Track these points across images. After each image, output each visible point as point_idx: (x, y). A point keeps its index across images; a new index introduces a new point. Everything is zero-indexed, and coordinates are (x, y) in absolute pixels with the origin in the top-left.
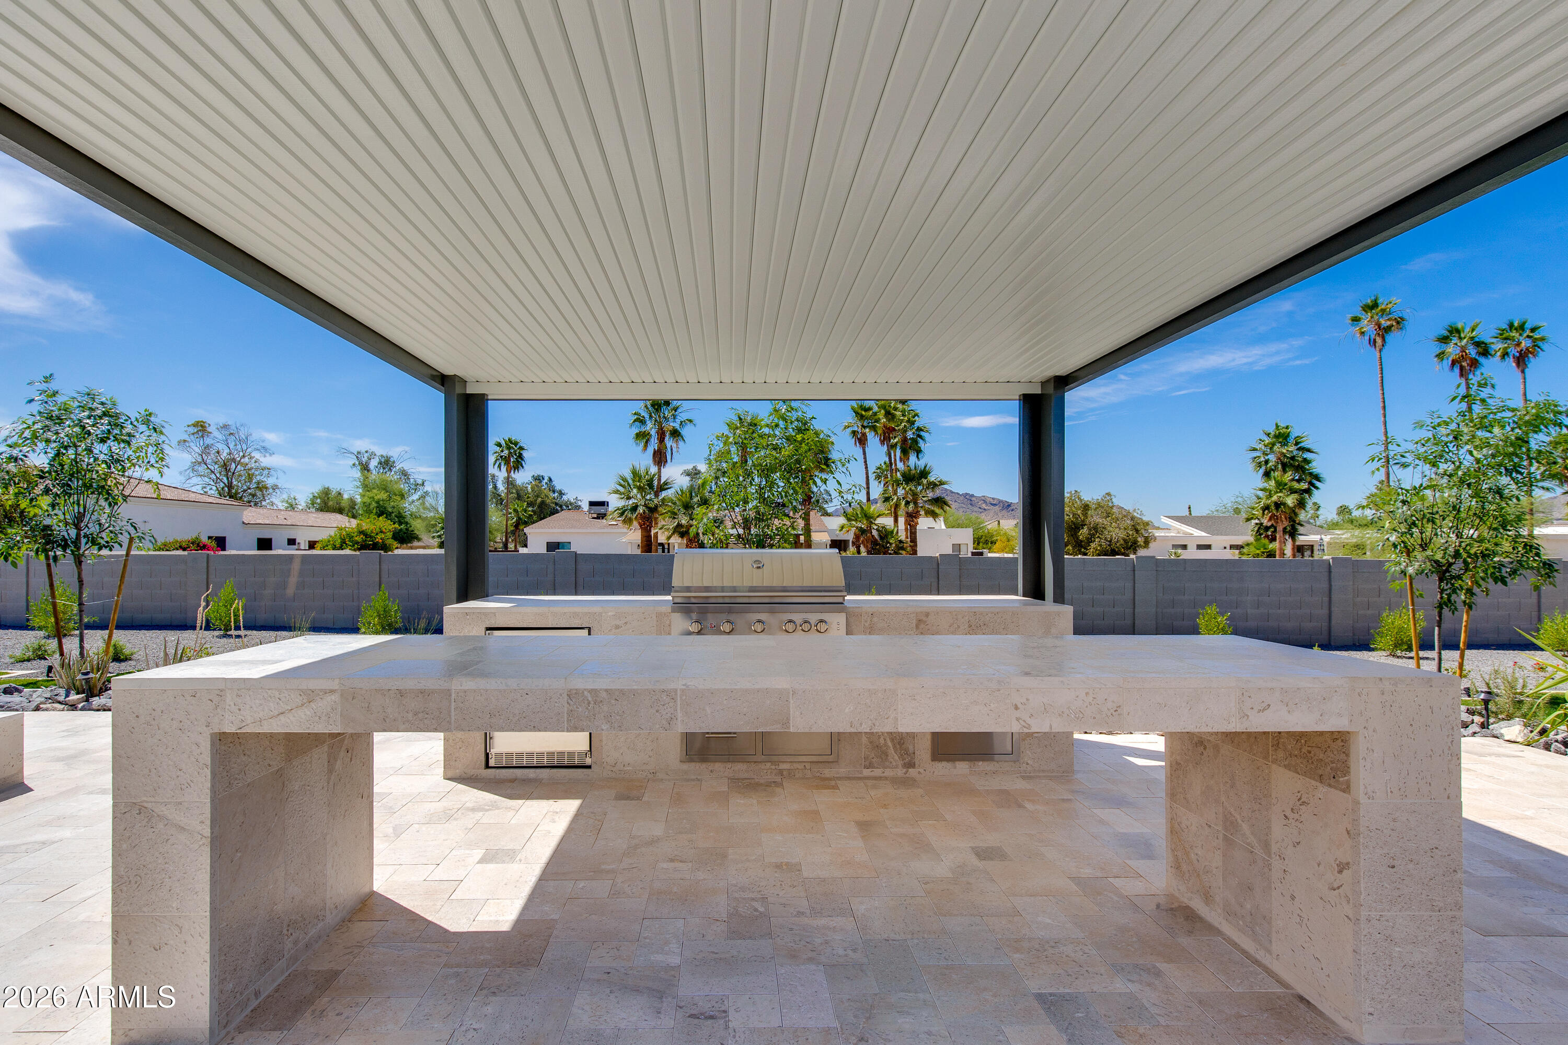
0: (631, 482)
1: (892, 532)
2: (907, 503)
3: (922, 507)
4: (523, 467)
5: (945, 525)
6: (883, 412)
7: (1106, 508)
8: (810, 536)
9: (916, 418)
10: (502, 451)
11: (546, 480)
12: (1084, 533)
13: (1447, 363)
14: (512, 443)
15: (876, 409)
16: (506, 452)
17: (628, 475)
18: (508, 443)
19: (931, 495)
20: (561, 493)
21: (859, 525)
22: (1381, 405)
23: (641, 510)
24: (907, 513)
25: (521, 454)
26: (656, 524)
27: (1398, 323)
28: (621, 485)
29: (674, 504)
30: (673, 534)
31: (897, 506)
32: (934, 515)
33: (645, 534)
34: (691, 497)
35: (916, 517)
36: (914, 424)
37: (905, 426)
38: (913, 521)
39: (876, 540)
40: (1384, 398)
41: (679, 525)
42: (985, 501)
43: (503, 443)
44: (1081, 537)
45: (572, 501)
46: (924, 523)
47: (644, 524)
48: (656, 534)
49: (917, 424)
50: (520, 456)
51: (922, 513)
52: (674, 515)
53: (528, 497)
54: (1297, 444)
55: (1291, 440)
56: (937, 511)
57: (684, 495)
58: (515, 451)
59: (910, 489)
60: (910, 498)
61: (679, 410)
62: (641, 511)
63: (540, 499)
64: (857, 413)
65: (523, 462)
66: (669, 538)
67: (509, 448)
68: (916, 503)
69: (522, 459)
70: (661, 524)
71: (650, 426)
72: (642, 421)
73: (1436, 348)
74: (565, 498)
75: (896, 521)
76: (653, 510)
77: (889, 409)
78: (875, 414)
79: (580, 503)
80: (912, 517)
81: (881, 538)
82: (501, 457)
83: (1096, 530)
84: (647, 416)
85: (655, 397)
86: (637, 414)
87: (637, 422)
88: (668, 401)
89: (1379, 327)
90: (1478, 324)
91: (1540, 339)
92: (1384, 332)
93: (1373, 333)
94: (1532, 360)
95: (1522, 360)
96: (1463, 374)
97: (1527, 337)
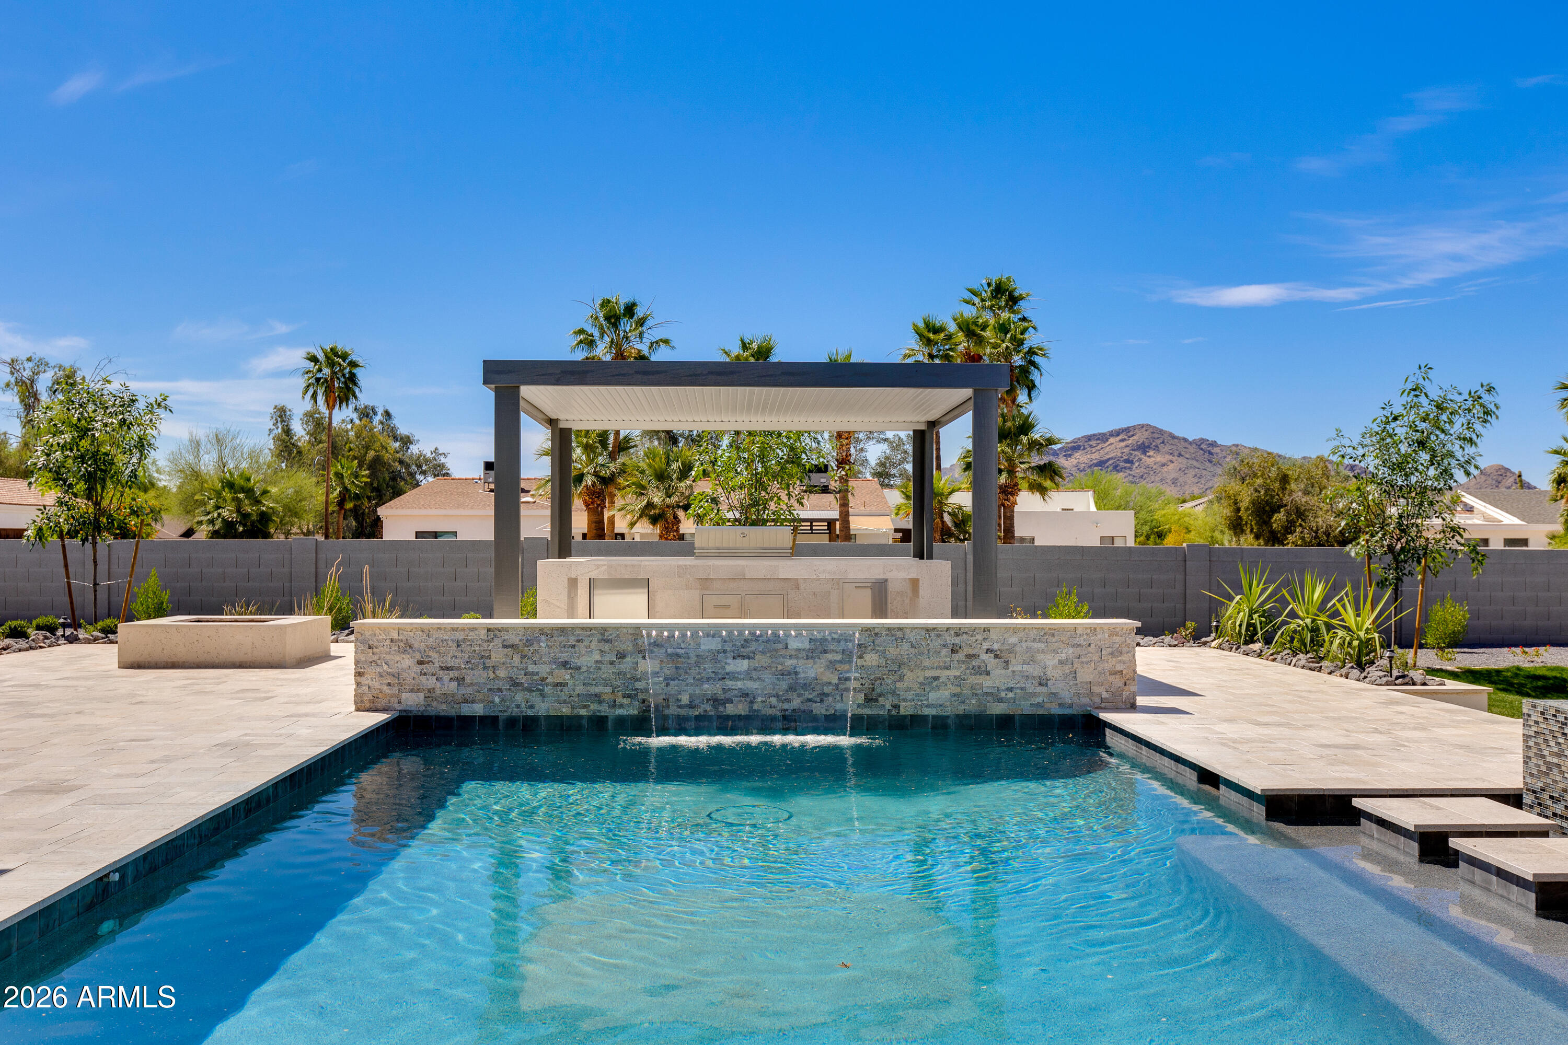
3: (1023, 478)
4: (356, 397)
6: (966, 333)
8: (848, 522)
9: (1028, 332)
10: (320, 370)
11: (379, 417)
14: (339, 356)
15: (956, 328)
16: (327, 371)
18: (329, 355)
19: (1037, 460)
20: (407, 441)
23: (589, 480)
25: (353, 373)
26: (612, 502)
29: (642, 472)
30: (641, 516)
32: (1042, 490)
33: (594, 518)
34: (668, 464)
35: (1012, 494)
36: (1023, 344)
37: (1007, 347)
38: (1008, 500)
39: (949, 528)
41: (650, 505)
43: (321, 356)
44: (1275, 526)
45: (429, 455)
46: (1025, 502)
47: (593, 503)
48: (612, 520)
49: (1028, 343)
50: (352, 378)
51: (1023, 486)
52: (641, 490)
53: (350, 450)
56: (1046, 483)
57: (657, 459)
58: (342, 370)
61: (649, 323)
62: (590, 483)
63: (371, 454)
64: (921, 336)
65: (357, 390)
66: (632, 525)
67: (331, 364)
68: (1011, 472)
69: (355, 384)
70: (619, 502)
71: (602, 347)
72: (588, 342)
74: (414, 449)
76: (608, 481)
78: (951, 335)
79: (443, 460)
80: (1006, 493)
81: (956, 525)
82: (318, 380)
83: (1299, 513)
84: (596, 334)
85: (609, 301)
86: (581, 331)
87: (581, 341)
88: (630, 310)
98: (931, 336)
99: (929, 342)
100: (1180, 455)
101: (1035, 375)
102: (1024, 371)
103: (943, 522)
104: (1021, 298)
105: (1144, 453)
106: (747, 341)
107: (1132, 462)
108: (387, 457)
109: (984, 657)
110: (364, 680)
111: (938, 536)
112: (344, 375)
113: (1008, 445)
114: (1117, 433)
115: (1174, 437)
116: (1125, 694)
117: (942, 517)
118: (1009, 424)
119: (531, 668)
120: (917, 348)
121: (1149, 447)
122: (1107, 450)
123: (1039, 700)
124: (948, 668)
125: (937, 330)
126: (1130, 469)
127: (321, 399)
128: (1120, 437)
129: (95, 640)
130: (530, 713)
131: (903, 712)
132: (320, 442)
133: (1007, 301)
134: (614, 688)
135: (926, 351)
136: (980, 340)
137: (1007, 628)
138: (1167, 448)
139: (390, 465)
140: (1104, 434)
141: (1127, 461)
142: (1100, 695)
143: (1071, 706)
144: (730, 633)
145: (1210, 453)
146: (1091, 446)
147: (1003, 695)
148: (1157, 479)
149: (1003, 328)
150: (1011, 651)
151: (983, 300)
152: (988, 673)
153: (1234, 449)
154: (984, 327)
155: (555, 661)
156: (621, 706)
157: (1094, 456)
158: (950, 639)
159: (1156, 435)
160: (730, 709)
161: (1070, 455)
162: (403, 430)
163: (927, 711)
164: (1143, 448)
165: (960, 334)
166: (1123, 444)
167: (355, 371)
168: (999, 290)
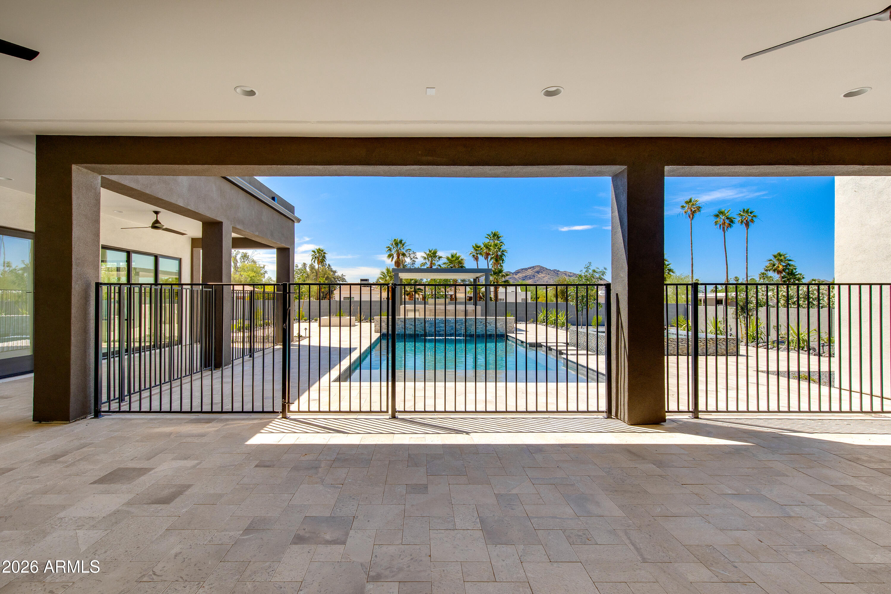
0: (386, 273)
4: (324, 261)
9: (502, 246)
10: (316, 255)
11: (329, 267)
13: (718, 226)
14: (320, 251)
15: (482, 246)
16: (318, 255)
17: (385, 271)
18: (318, 251)
19: (504, 279)
20: (335, 272)
22: (691, 242)
25: (324, 256)
27: (698, 209)
28: (382, 275)
36: (501, 249)
37: (497, 250)
39: (481, 297)
40: (691, 240)
43: (316, 251)
45: (340, 276)
50: (324, 257)
58: (322, 254)
61: (406, 245)
63: (326, 276)
64: (474, 249)
67: (319, 253)
69: (325, 258)
71: (394, 251)
72: (390, 250)
73: (714, 220)
74: (336, 274)
81: (483, 296)
82: (316, 257)
84: (393, 248)
85: (396, 240)
86: (389, 247)
87: (388, 250)
88: (401, 241)
89: (691, 210)
90: (730, 210)
91: (755, 216)
92: (693, 213)
93: (689, 212)
94: (751, 225)
95: (747, 225)
96: (724, 230)
97: (749, 215)
98: (477, 248)
99: (476, 250)
100: (549, 274)
101: (504, 257)
102: (501, 256)
103: (480, 295)
104: (500, 237)
105: (538, 274)
106: (430, 250)
107: (535, 276)
108: (330, 276)
111: (478, 299)
112: (322, 256)
113: (496, 276)
114: (530, 268)
115: (547, 269)
117: (480, 294)
118: (497, 270)
120: (473, 251)
121: (539, 272)
122: (528, 272)
124: (480, 326)
125: (478, 247)
126: (534, 278)
127: (316, 262)
128: (531, 269)
129: (303, 322)
131: (472, 333)
132: (313, 273)
133: (497, 238)
134: (420, 329)
135: (476, 252)
136: (490, 249)
137: (491, 318)
138: (545, 272)
139: (331, 279)
140: (527, 268)
141: (533, 276)
142: (508, 331)
143: (502, 333)
144: (441, 319)
145: (557, 274)
146: (523, 272)
147: (490, 330)
148: (542, 281)
149: (496, 245)
150: (491, 323)
151: (491, 238)
152: (487, 327)
153: (564, 272)
154: (490, 246)
155: (410, 324)
156: (421, 332)
157: (524, 275)
158: (480, 320)
159: (542, 269)
160: (441, 333)
161: (517, 275)
162: (334, 269)
164: (538, 272)
165: (484, 248)
166: (532, 271)
167: (325, 255)
168: (495, 235)
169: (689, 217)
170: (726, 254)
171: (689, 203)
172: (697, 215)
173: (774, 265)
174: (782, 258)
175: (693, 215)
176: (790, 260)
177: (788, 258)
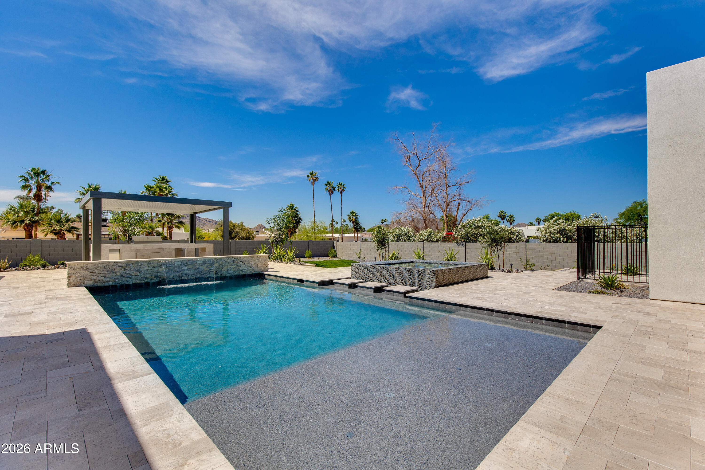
1: (162, 233)
2: (168, 223)
5: (185, 231)
6: (158, 189)
7: (242, 226)
9: (172, 190)
12: (233, 234)
13: (327, 191)
15: (155, 187)
19: (178, 220)
21: (148, 231)
23: (27, 222)
24: (168, 227)
26: (36, 229)
27: (317, 179)
29: (51, 219)
31: (164, 224)
32: (179, 228)
34: (61, 218)
35: (172, 228)
36: (171, 193)
37: (167, 193)
38: (171, 230)
42: (206, 220)
44: (232, 236)
46: (175, 230)
47: (28, 229)
48: (36, 234)
49: (172, 193)
51: (174, 226)
52: (51, 225)
54: (295, 209)
55: (294, 208)
56: (180, 226)
57: (57, 216)
59: (169, 218)
60: (169, 221)
64: (147, 188)
66: (46, 235)
68: (172, 223)
71: (31, 183)
72: (26, 180)
73: (325, 187)
75: (163, 229)
76: (35, 222)
77: (160, 188)
78: (155, 189)
80: (170, 228)
83: (237, 233)
84: (29, 178)
85: (35, 169)
86: (24, 177)
87: (23, 180)
88: (44, 172)
89: (313, 179)
90: (333, 182)
91: (345, 188)
92: (314, 181)
93: (312, 181)
94: (343, 193)
95: (341, 193)
96: (330, 194)
97: (342, 187)
98: (150, 189)
104: (169, 181)
109: (240, 263)
110: (71, 279)
116: (267, 268)
119: (127, 272)
120: (145, 191)
123: (250, 271)
124: (233, 266)
130: (127, 283)
131: (223, 275)
133: (165, 182)
134: (152, 275)
135: (148, 193)
136: (162, 191)
137: (244, 257)
142: (262, 269)
143: (258, 272)
147: (244, 270)
149: (166, 188)
150: (245, 261)
151: (159, 181)
152: (241, 266)
155: (135, 270)
158: (233, 260)
160: (183, 278)
163: (228, 275)
168: (163, 179)
169: (312, 184)
170: (332, 209)
171: (312, 174)
172: (316, 182)
173: (351, 218)
174: (354, 214)
175: (314, 183)
176: (357, 216)
177: (357, 214)
